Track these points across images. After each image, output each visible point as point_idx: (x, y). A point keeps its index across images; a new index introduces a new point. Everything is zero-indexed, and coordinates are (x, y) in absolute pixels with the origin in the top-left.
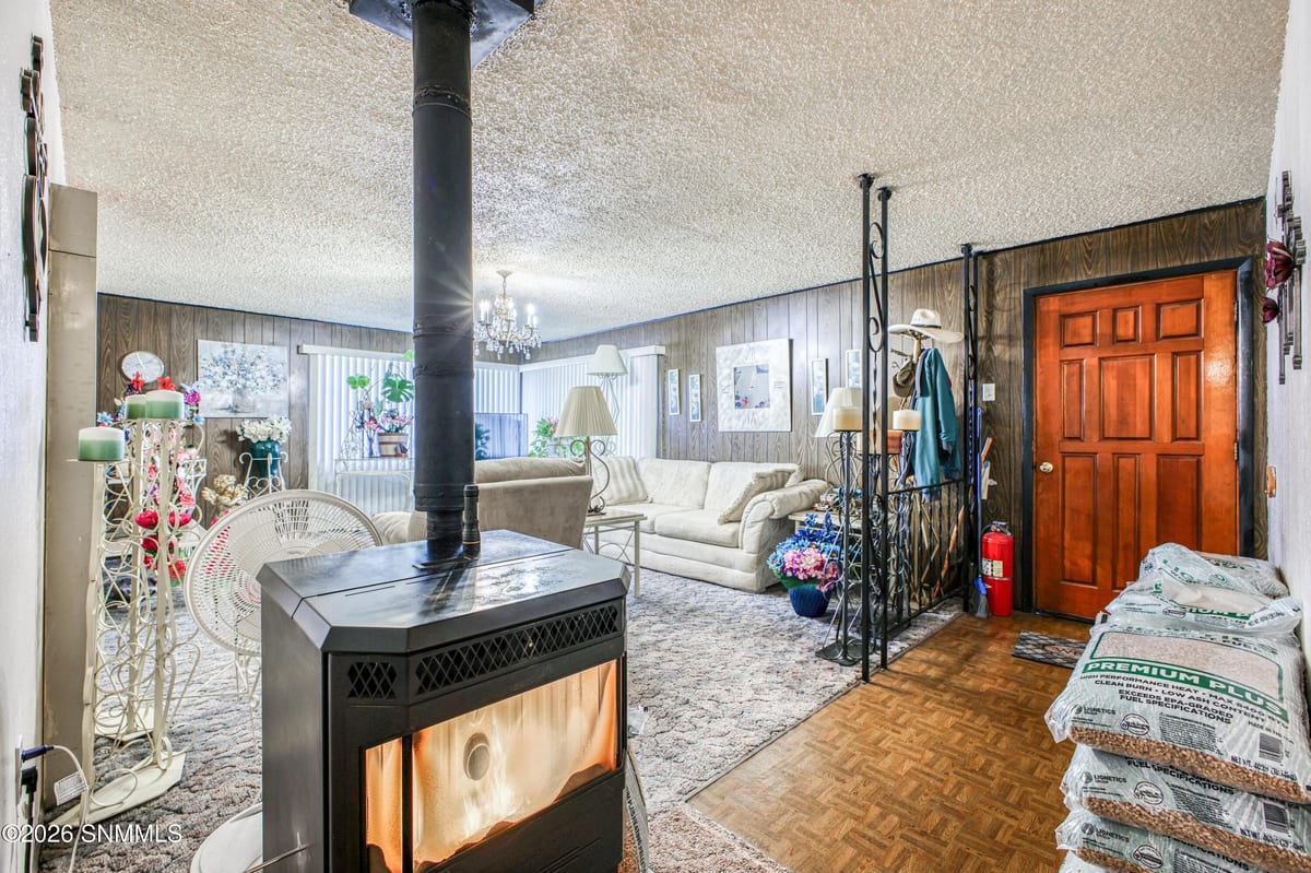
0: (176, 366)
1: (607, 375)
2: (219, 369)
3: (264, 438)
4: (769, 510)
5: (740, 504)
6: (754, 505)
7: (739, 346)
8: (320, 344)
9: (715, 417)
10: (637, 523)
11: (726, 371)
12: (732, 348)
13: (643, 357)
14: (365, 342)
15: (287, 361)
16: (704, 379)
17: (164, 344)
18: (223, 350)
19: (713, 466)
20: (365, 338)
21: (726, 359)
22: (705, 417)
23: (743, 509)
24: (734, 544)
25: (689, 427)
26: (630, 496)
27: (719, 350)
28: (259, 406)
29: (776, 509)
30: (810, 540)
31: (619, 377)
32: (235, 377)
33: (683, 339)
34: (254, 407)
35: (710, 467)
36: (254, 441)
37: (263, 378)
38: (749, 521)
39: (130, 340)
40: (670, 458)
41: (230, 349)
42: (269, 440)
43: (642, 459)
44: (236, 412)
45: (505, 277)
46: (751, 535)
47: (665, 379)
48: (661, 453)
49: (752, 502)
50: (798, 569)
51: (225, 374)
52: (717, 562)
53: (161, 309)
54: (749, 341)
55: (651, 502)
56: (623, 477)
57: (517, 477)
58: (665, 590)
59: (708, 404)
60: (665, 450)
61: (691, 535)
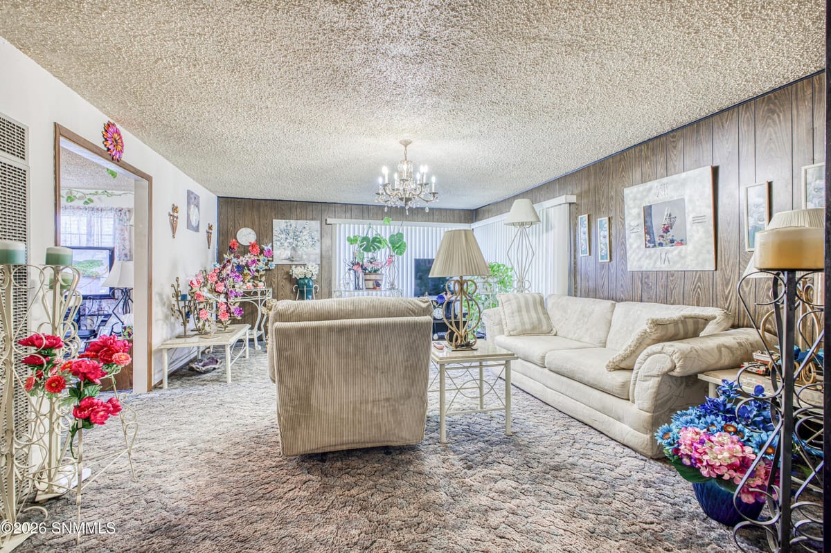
0: (262, 235)
1: (522, 224)
2: (283, 236)
3: (303, 276)
4: (668, 366)
5: (633, 352)
6: (649, 355)
7: (649, 184)
8: (338, 218)
9: (624, 257)
10: (508, 362)
11: (635, 211)
12: (641, 187)
13: (556, 208)
14: (366, 215)
15: (319, 229)
16: (613, 221)
17: (257, 223)
18: (285, 224)
19: (617, 305)
20: (365, 211)
21: (635, 200)
22: (614, 258)
23: (637, 357)
24: (624, 394)
25: (598, 266)
26: (534, 328)
27: (627, 191)
28: (304, 257)
29: (678, 365)
30: (725, 419)
31: (534, 226)
32: (292, 240)
33: (592, 187)
34: (301, 258)
35: (614, 306)
36: (298, 278)
37: (306, 240)
38: (642, 373)
39: (241, 222)
40: (581, 297)
41: (289, 224)
42: (305, 278)
43: (550, 296)
44: (292, 261)
45: (406, 146)
46: (645, 390)
47: (576, 224)
48: (573, 291)
49: (645, 352)
50: (701, 462)
51: (287, 238)
52: (603, 410)
53: (255, 203)
54: (662, 177)
55: (555, 335)
56: (528, 311)
57: (350, 315)
58: (543, 430)
59: (616, 246)
60: (576, 288)
61: (578, 376)
